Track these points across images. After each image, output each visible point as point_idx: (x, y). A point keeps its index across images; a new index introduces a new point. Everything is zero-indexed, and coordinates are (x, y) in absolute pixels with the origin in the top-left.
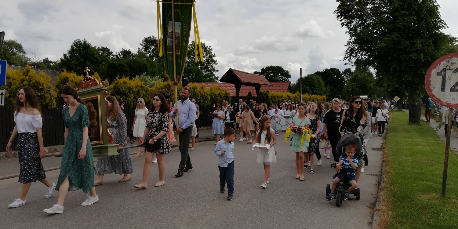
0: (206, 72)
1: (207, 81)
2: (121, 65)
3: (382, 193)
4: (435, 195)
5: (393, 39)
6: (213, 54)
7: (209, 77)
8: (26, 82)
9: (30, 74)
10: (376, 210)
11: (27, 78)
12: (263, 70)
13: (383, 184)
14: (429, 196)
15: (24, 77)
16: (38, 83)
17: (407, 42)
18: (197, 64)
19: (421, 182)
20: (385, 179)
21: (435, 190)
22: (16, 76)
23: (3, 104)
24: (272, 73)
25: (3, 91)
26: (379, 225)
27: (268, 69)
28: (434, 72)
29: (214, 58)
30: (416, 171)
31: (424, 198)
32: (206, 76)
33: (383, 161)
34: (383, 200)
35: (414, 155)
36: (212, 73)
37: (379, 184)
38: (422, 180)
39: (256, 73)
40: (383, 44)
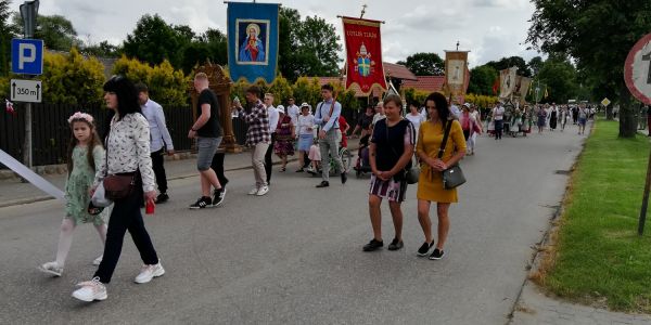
0: (325, 61)
1: (327, 75)
2: (204, 50)
3: (553, 230)
4: (628, 232)
5: (600, 12)
6: (337, 35)
7: (330, 69)
8: (70, 72)
9: (76, 60)
10: (540, 251)
11: (72, 65)
12: (409, 59)
13: (558, 218)
14: (619, 234)
15: (67, 64)
16: (87, 73)
17: (622, 17)
18: (313, 50)
19: (614, 216)
20: (563, 211)
21: (630, 226)
22: (57, 63)
23: (40, 101)
24: (423, 63)
25: (40, 83)
26: (540, 270)
27: (417, 57)
28: (639, 55)
29: (337, 42)
30: (610, 201)
31: (612, 237)
32: (325, 68)
33: (567, 188)
34: (553, 238)
35: (614, 180)
36: (334, 64)
37: (554, 217)
38: (616, 213)
39: (400, 63)
40: (584, 19)
